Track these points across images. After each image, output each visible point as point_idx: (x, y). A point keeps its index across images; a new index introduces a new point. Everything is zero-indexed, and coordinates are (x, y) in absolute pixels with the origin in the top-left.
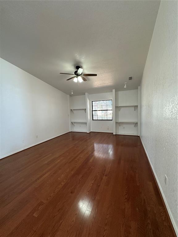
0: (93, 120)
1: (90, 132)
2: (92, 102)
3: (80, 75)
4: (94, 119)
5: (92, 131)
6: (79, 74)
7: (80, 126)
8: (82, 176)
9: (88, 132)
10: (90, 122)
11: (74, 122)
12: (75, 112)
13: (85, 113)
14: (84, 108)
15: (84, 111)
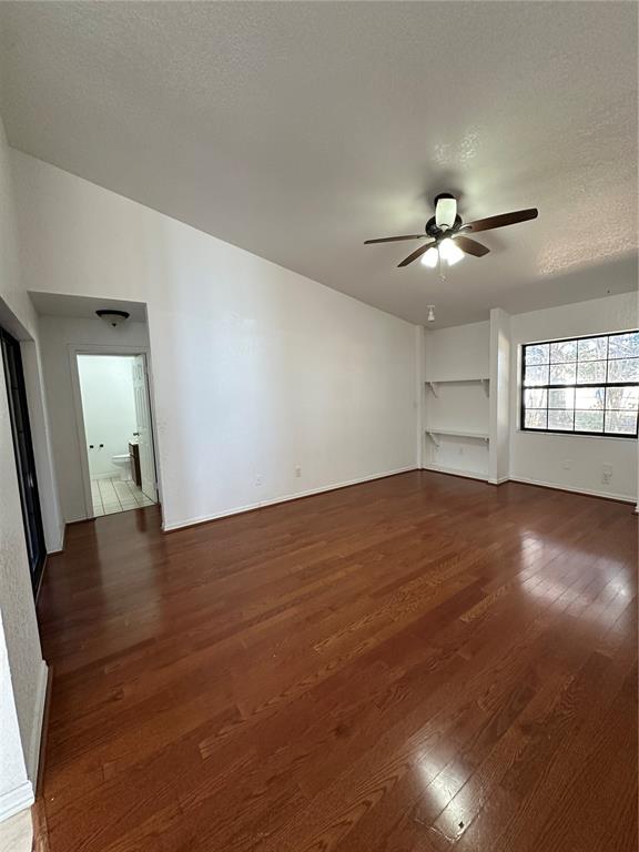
0: (523, 428)
1: (502, 480)
2: (524, 347)
3: (449, 233)
4: (526, 426)
5: (512, 478)
6: (444, 228)
7: (461, 451)
8: (403, 673)
9: (494, 481)
10: (508, 437)
11: (438, 435)
12: (441, 391)
13: (485, 395)
14: (483, 377)
15: (480, 389)
